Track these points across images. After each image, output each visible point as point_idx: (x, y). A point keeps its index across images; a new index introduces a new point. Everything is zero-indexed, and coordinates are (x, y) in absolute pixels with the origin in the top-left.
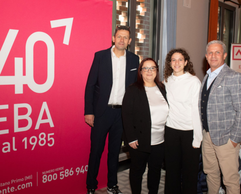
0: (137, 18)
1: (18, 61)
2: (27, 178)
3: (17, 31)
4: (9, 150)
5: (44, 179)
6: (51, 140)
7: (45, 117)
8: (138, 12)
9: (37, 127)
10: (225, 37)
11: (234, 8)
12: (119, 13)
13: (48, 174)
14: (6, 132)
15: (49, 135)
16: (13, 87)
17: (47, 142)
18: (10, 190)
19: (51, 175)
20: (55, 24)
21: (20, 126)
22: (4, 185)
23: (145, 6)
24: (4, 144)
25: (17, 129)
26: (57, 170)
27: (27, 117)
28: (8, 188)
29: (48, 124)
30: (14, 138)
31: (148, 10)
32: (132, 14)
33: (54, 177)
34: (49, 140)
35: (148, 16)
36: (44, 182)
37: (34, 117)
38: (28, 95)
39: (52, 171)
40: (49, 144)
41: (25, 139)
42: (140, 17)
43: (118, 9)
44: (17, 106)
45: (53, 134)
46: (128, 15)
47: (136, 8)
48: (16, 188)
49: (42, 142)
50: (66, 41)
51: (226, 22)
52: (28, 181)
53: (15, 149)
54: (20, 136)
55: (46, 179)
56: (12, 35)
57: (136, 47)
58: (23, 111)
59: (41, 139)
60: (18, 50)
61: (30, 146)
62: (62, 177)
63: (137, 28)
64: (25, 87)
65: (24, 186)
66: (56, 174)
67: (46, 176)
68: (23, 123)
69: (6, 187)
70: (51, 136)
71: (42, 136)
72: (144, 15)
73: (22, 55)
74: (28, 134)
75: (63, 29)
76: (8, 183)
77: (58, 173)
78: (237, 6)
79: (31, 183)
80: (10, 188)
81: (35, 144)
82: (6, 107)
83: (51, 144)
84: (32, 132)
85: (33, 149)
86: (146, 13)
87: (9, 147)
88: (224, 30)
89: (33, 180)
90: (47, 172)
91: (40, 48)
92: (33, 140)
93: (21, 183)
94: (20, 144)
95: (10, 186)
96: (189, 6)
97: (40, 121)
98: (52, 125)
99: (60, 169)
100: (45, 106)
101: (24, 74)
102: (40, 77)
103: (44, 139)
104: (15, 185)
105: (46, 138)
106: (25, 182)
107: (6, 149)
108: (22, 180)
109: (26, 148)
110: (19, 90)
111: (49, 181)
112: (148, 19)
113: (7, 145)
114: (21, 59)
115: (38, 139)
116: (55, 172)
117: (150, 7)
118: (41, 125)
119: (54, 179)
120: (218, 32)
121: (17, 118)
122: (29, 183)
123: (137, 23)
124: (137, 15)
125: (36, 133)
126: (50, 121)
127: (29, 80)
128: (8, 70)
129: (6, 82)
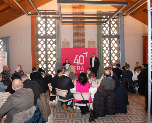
1: (78, 60)
7: (82, 68)
20: (84, 54)
25: (78, 70)
27: (79, 68)
37: (81, 68)
38: (79, 65)
44: (78, 66)
45: (84, 71)
50: (86, 56)
54: (78, 71)
56: (77, 56)
58: (79, 67)
60: (78, 58)
64: (79, 64)
68: (79, 69)
75: (86, 54)
91: (81, 58)
94: (78, 72)
97: (82, 69)
100: (82, 67)
102: (82, 62)
110: (78, 64)
121: (78, 68)
125: (81, 71)
126: (83, 69)
127: (80, 62)
128: (76, 61)
129: (76, 63)
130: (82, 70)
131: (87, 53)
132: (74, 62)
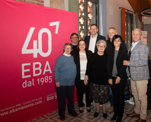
0: (88, 20)
1: (35, 42)
2: (40, 99)
3: (34, 28)
4: (31, 85)
5: (47, 99)
6: (51, 80)
7: (47, 68)
8: (89, 18)
9: (44, 74)
10: (129, 28)
11: (133, 14)
12: (80, 18)
13: (49, 97)
14: (29, 76)
15: (50, 77)
16: (32, 55)
17: (49, 80)
18: (31, 105)
19: (51, 97)
21: (36, 73)
22: (29, 102)
23: (92, 14)
24: (28, 82)
25: (35, 75)
26: (53, 94)
27: (39, 69)
28: (31, 104)
29: (49, 72)
30: (33, 79)
31: (93, 16)
32: (86, 18)
33: (52, 98)
34: (50, 79)
35: (93, 19)
36: (47, 100)
37: (43, 68)
38: (39, 57)
39: (51, 95)
40: (50, 82)
41: (38, 79)
42: (90, 20)
43: (79, 16)
45: (51, 76)
46: (84, 19)
47: (88, 15)
48: (34, 104)
49: (46, 81)
50: (56, 32)
51: (129, 21)
52: (40, 100)
53: (34, 85)
54: (36, 78)
55: (48, 99)
56: (32, 30)
57: (88, 34)
58: (37, 66)
59: (46, 79)
60: (35, 37)
61: (41, 83)
62: (56, 97)
63: (88, 25)
64: (38, 54)
65: (38, 103)
66: (53, 96)
67: (48, 97)
68: (37, 72)
69: (29, 104)
70: (50, 78)
71: (46, 78)
72: (91, 19)
73: (37, 39)
74: (40, 77)
75: (55, 26)
76: (31, 102)
77: (54, 95)
78: (134, 14)
79: (41, 101)
80: (32, 104)
81: (43, 82)
82: (29, 64)
83: (50, 81)
84: (42, 76)
85: (42, 84)
86: (92, 18)
87: (31, 84)
88: (129, 25)
89: (42, 100)
90: (49, 95)
91: (45, 35)
92: (42, 80)
93: (37, 101)
94: (36, 82)
95: (32, 103)
96: (112, 14)
97: (45, 70)
98: (51, 72)
99: (55, 93)
100: (47, 63)
101: (38, 48)
103: (47, 79)
104: (34, 102)
105: (48, 79)
106: (38, 101)
107: (29, 85)
108: (37, 100)
109: (39, 84)
110: (35, 56)
111: (50, 100)
112: (94, 20)
113: (30, 83)
114: (36, 41)
115: (45, 79)
116: (53, 95)
117: (94, 15)
118: (46, 72)
119: (52, 99)
120: (126, 25)
121: (35, 69)
122: (40, 101)
123: (89, 22)
124: (88, 19)
125: (44, 76)
126: (50, 70)
127: (40, 51)
128: (30, 46)
129: (29, 51)
130: (48, 74)
131: (57, 24)
132: (25, 51)
